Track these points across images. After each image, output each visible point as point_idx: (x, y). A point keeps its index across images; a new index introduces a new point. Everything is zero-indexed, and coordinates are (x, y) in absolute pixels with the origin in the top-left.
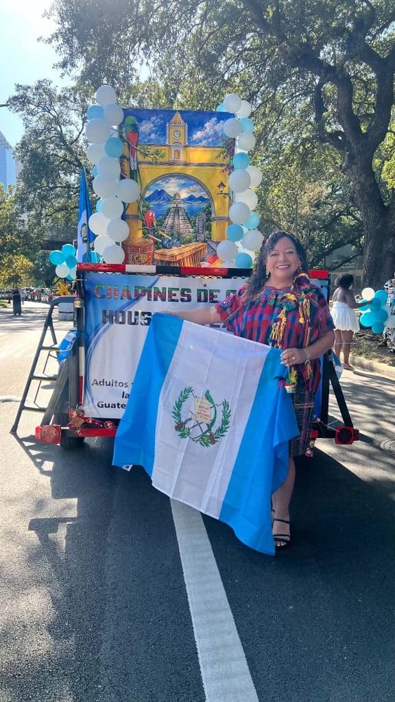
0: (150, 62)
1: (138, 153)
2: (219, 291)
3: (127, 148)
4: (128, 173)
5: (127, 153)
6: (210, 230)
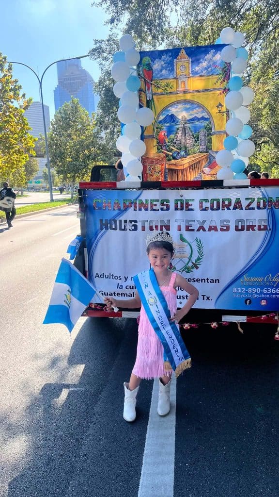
0: (178, 8)
1: (153, 86)
2: (193, 200)
3: (143, 83)
4: (145, 102)
5: (144, 87)
6: (211, 143)
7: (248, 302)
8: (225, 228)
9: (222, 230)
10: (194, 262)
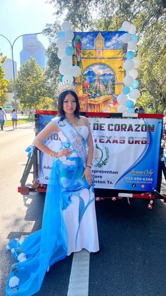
1: (81, 53)
3: (76, 51)
4: (76, 63)
5: (76, 54)
7: (134, 186)
8: (122, 142)
9: (120, 143)
10: (103, 161)
